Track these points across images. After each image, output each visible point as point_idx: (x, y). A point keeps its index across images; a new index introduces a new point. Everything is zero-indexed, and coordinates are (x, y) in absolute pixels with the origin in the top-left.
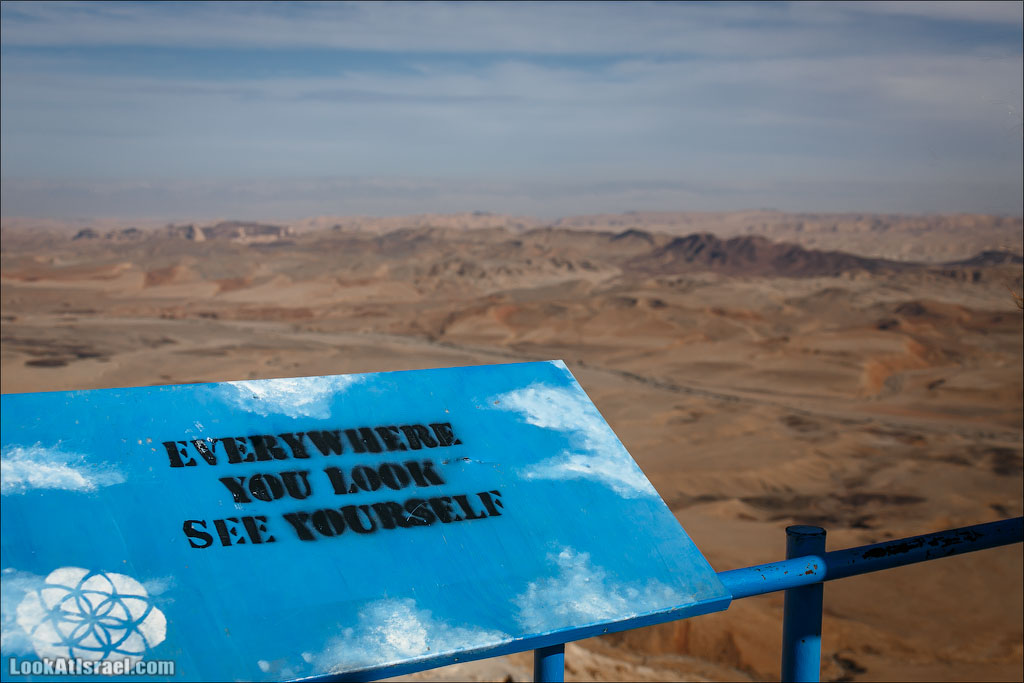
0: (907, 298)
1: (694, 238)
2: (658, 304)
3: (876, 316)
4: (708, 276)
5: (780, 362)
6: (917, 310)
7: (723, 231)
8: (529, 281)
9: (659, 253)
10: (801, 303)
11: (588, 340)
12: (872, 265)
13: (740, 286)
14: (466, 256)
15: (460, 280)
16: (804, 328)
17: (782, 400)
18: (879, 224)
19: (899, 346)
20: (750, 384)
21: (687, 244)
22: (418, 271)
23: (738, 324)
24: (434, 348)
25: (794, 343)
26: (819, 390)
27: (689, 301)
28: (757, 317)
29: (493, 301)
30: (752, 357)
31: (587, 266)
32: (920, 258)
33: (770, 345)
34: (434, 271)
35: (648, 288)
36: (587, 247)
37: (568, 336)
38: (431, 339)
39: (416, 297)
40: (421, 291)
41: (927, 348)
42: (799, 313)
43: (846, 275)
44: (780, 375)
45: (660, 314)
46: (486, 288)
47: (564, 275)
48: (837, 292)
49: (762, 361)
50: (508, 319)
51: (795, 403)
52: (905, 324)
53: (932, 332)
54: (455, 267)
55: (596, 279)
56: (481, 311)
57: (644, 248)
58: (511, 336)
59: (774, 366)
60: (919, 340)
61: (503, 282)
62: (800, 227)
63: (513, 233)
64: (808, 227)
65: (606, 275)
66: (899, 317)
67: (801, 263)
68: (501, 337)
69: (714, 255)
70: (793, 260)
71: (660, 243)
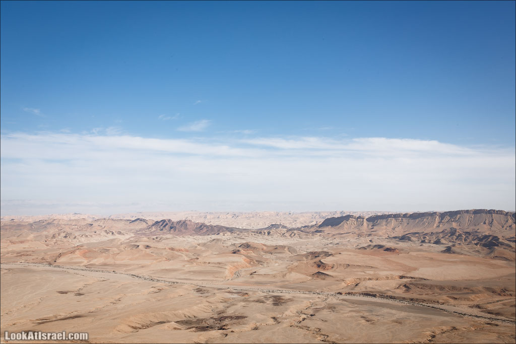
0: (244, 242)
1: (164, 221)
2: (148, 247)
3: (232, 248)
4: (169, 236)
5: (195, 267)
6: (247, 246)
7: (175, 219)
8: (95, 240)
9: (149, 227)
10: (204, 245)
11: (118, 262)
12: (231, 230)
13: (180, 239)
14: (68, 230)
15: (65, 240)
16: (204, 254)
17: (195, 282)
18: (235, 216)
19: (240, 259)
20: (182, 277)
21: (161, 224)
22: (47, 237)
23: (179, 254)
24: (51, 268)
25: (200, 260)
26: (210, 278)
27: (160, 245)
28: (187, 251)
29: (78, 248)
30: (184, 266)
31: (120, 233)
32: (249, 228)
33: (191, 261)
34: (54, 236)
35: (144, 241)
36: (120, 226)
37: (110, 261)
38: (50, 264)
39: (45, 247)
40: (47, 245)
41: (250, 260)
42: (203, 249)
43: (221, 234)
44: (194, 272)
45: (148, 251)
46: (76, 243)
47: (110, 237)
48: (218, 240)
49: (188, 267)
50: (84, 255)
51: (200, 283)
52: (242, 251)
53: (252, 254)
54: (63, 235)
55: (123, 238)
56: (73, 252)
57: (144, 225)
58: (85, 262)
59: (192, 269)
60: (248, 257)
61: (83, 240)
62: (205, 217)
63: (90, 221)
64: (208, 217)
65: (127, 237)
66: (240, 249)
67: (205, 230)
68: (81, 262)
69: (171, 228)
70: (202, 229)
71: (150, 223)
